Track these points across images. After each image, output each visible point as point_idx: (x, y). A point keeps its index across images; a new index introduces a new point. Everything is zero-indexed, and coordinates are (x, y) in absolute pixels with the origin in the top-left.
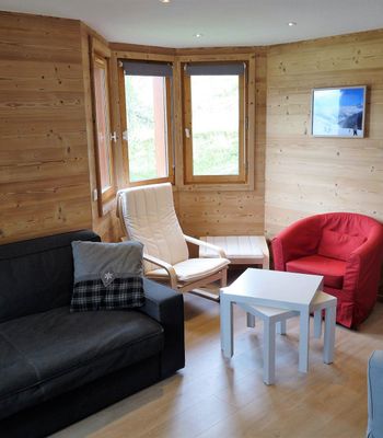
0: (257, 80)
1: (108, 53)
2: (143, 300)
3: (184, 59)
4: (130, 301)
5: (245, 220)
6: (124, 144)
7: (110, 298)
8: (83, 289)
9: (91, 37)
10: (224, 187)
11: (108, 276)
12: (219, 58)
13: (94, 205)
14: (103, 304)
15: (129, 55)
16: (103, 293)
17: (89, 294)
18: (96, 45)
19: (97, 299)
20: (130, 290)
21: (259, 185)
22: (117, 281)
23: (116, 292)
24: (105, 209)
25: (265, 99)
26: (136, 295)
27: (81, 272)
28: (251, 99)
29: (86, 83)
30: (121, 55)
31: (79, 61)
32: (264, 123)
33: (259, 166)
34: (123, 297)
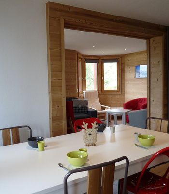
0: (122, 63)
1: (82, 57)
2: (88, 111)
3: (102, 58)
4: (85, 111)
5: (119, 103)
6: (85, 80)
7: (80, 111)
8: (74, 109)
9: (78, 53)
10: (113, 93)
11: (80, 106)
12: (111, 58)
13: (77, 93)
14: (79, 112)
15: (87, 58)
16: (79, 109)
17: (76, 110)
18: (79, 56)
19: (77, 111)
20: (85, 109)
21: (123, 92)
22: (82, 107)
23: (82, 109)
24: (80, 95)
25: (124, 68)
26: (86, 110)
27: (74, 105)
28: (120, 69)
29: (77, 64)
30: (85, 58)
31: (75, 59)
32: (124, 75)
33: (123, 87)
34: (83, 110)
